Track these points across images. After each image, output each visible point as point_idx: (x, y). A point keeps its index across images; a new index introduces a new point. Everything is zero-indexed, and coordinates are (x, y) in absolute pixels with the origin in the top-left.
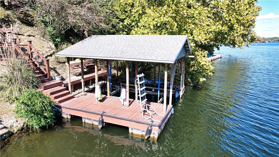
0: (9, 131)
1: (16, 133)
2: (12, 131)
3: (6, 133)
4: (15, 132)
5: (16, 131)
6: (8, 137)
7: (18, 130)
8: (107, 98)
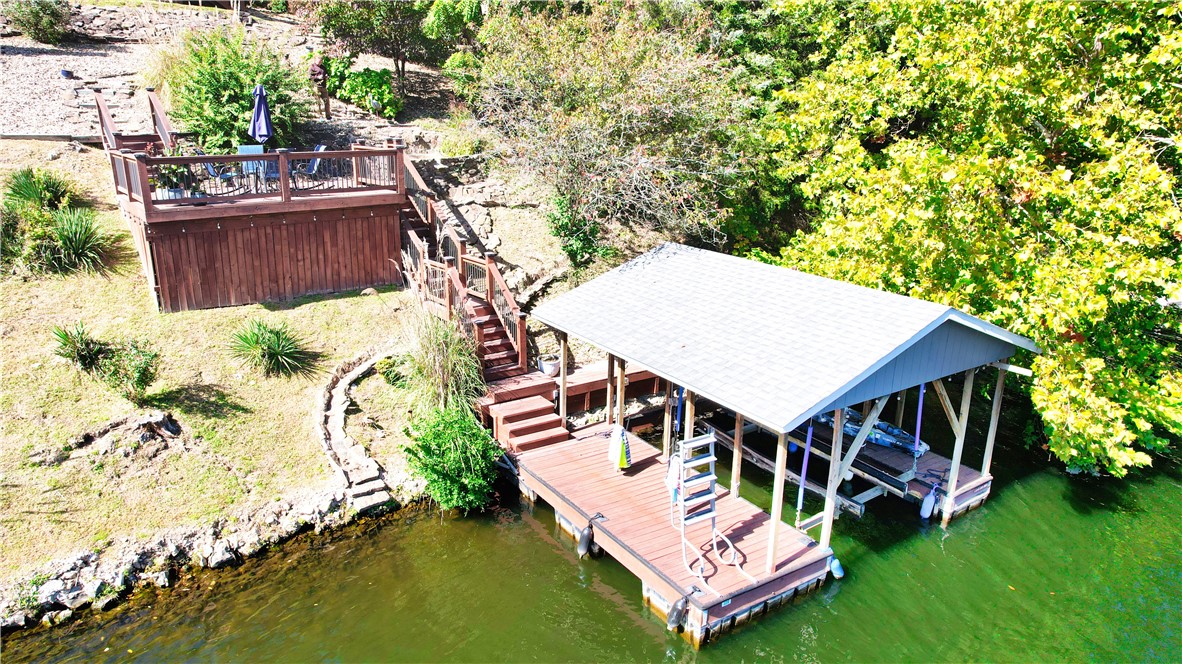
0: (392, 500)
1: (406, 506)
2: (399, 499)
3: (383, 504)
4: (403, 504)
5: (406, 502)
6: (388, 512)
7: (412, 501)
8: (657, 461)
